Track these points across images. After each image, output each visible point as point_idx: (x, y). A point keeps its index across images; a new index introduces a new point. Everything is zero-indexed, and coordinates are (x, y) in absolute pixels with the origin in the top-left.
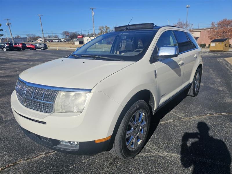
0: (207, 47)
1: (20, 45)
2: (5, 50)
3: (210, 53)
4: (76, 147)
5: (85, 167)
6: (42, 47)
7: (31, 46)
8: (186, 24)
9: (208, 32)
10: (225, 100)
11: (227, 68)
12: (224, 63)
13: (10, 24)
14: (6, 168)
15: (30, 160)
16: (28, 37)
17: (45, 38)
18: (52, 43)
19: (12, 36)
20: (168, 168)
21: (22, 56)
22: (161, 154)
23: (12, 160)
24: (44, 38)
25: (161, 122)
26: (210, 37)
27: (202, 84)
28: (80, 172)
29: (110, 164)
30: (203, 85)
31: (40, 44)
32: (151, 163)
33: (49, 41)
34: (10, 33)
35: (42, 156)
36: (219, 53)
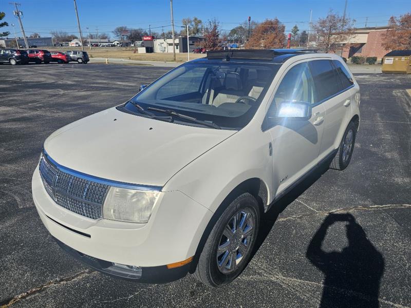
0: (379, 64)
1: (40, 55)
2: (13, 62)
3: (383, 76)
4: (137, 272)
5: (151, 297)
6: (78, 58)
7: (60, 57)
8: (344, 19)
9: (383, 35)
10: (393, 178)
11: (407, 112)
12: (404, 101)
13: (20, 14)
14: (28, 295)
15: (65, 282)
16: (53, 37)
17: (84, 40)
18: (97, 49)
19: (24, 34)
20: (283, 303)
21: (44, 77)
22: (273, 279)
23: (37, 281)
24: (82, 38)
25: (280, 220)
26: (385, 44)
27: (357, 145)
28: (144, 305)
29: (191, 292)
30: (359, 146)
31: (75, 53)
32: (257, 293)
33: (91, 44)
34: (22, 30)
35: (84, 275)
36: (399, 77)
